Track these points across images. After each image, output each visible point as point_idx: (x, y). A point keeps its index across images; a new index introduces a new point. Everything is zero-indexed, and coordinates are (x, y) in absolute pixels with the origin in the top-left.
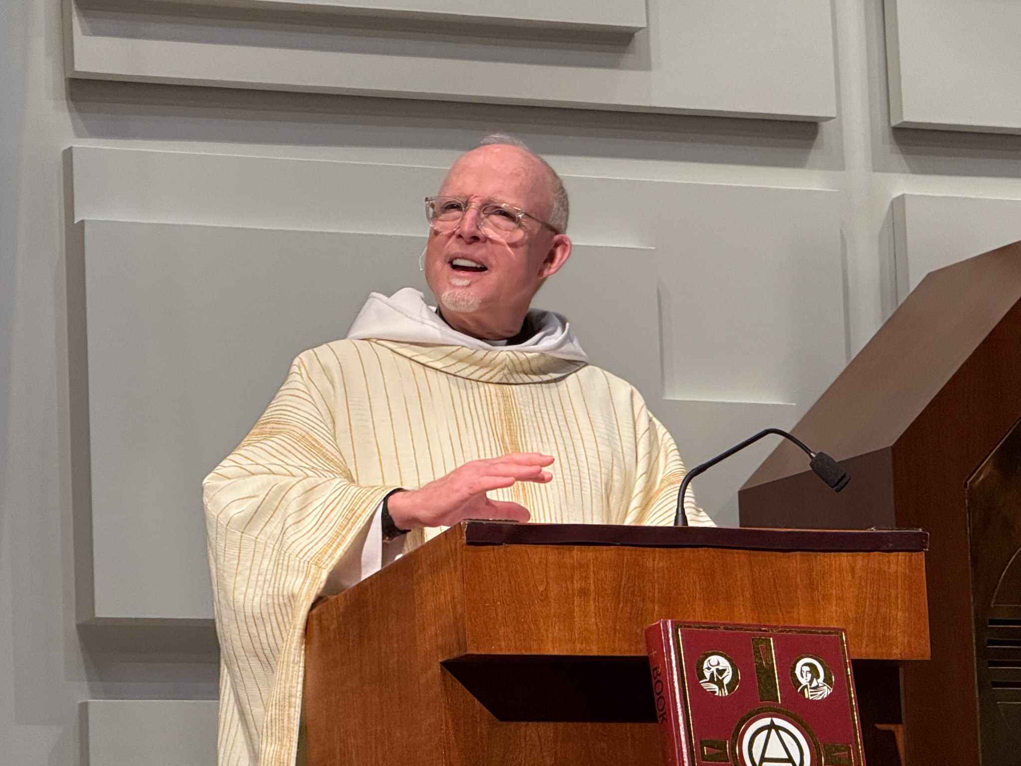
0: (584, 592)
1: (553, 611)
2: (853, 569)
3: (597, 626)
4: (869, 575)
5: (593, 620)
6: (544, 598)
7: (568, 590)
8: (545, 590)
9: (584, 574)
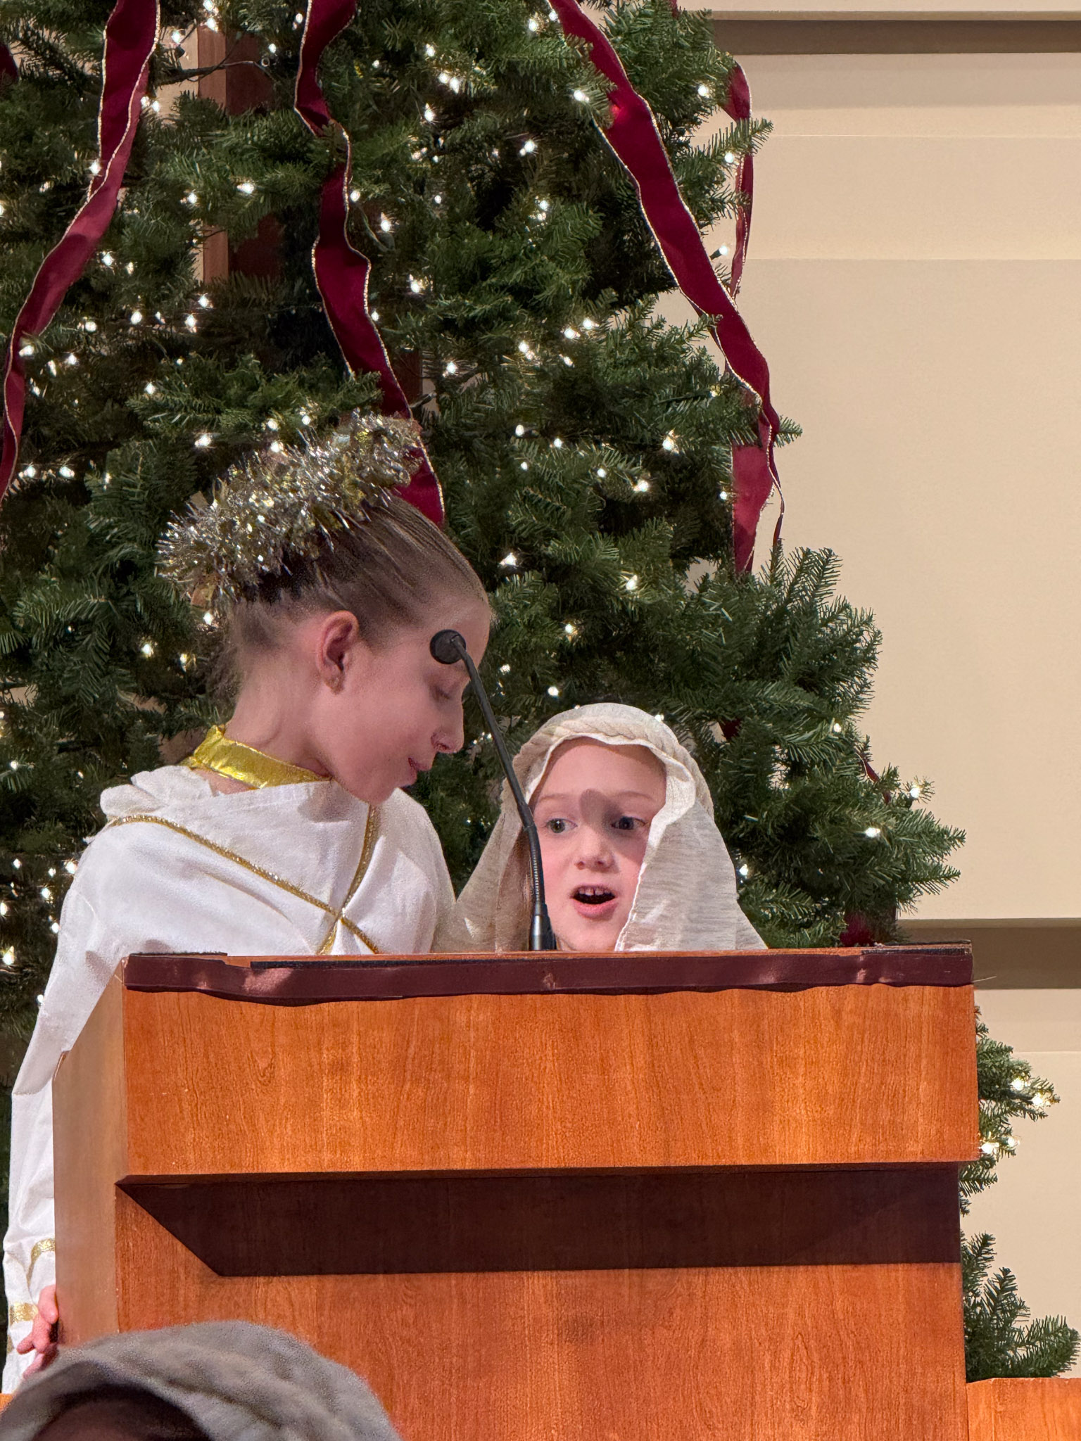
0: (340, 1068)
1: (283, 1101)
2: (837, 1014)
3: (364, 1123)
4: (868, 1023)
5: (356, 1113)
6: (268, 1079)
7: (311, 1066)
8: (270, 1065)
9: (340, 1039)
